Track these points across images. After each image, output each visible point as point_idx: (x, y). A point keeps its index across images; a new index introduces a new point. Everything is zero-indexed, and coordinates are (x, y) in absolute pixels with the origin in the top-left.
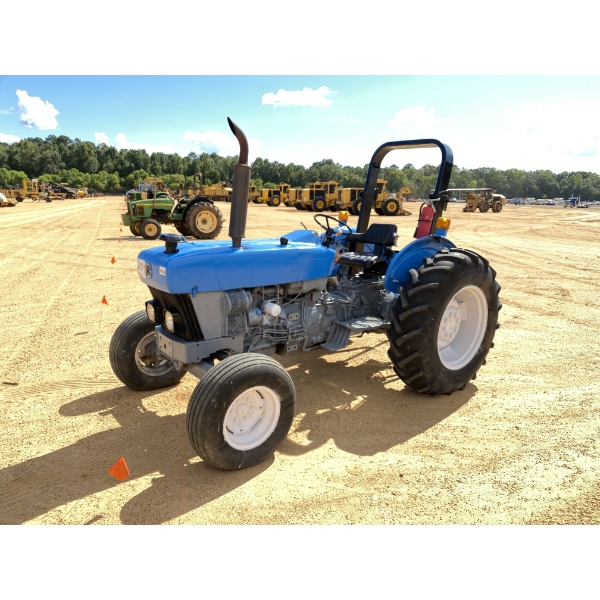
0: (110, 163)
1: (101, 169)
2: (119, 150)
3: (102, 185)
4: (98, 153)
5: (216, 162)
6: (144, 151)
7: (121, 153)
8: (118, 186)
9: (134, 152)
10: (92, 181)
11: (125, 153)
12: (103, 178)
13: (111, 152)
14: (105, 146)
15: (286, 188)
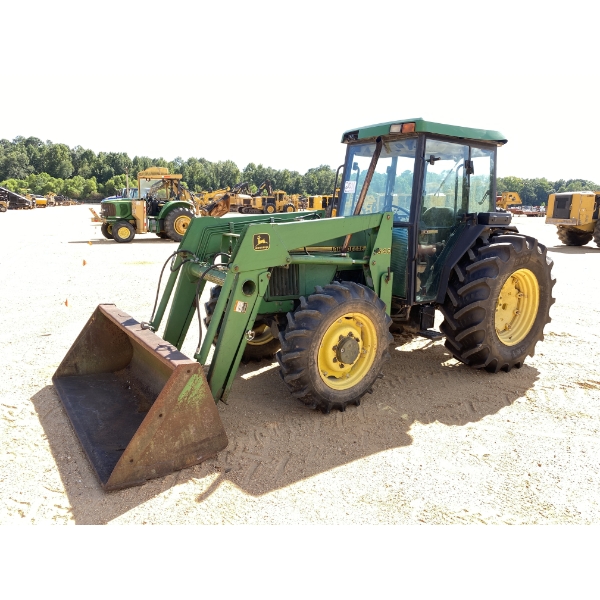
0: (86, 167)
1: (75, 173)
2: (96, 154)
3: (77, 192)
4: (73, 156)
5: (205, 166)
6: (125, 155)
7: (99, 156)
8: (96, 192)
9: (114, 155)
10: (66, 187)
11: (104, 157)
12: (79, 183)
13: (88, 155)
14: (81, 149)
15: (281, 195)
